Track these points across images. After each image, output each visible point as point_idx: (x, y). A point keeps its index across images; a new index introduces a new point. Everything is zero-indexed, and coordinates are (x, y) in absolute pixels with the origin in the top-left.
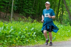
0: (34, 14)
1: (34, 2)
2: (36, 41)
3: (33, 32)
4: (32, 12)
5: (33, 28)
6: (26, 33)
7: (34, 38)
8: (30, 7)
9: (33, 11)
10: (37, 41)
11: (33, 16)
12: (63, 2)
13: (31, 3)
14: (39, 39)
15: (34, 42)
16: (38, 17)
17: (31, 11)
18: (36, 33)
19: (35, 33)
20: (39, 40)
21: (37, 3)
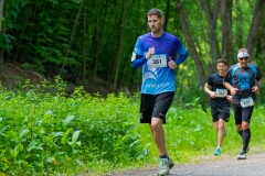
0: (73, 65)
1: (76, 22)
2: (81, 163)
3: (71, 129)
4: (66, 59)
5: (70, 118)
6: (46, 135)
7: (75, 151)
8: (62, 42)
9: (70, 56)
10: (84, 161)
11: (69, 71)
12: (177, 25)
13: (65, 25)
14: (91, 155)
15: (74, 166)
16: (87, 77)
17: (64, 54)
18: (81, 134)
19: (76, 134)
20: (91, 160)
21: (87, 27)
